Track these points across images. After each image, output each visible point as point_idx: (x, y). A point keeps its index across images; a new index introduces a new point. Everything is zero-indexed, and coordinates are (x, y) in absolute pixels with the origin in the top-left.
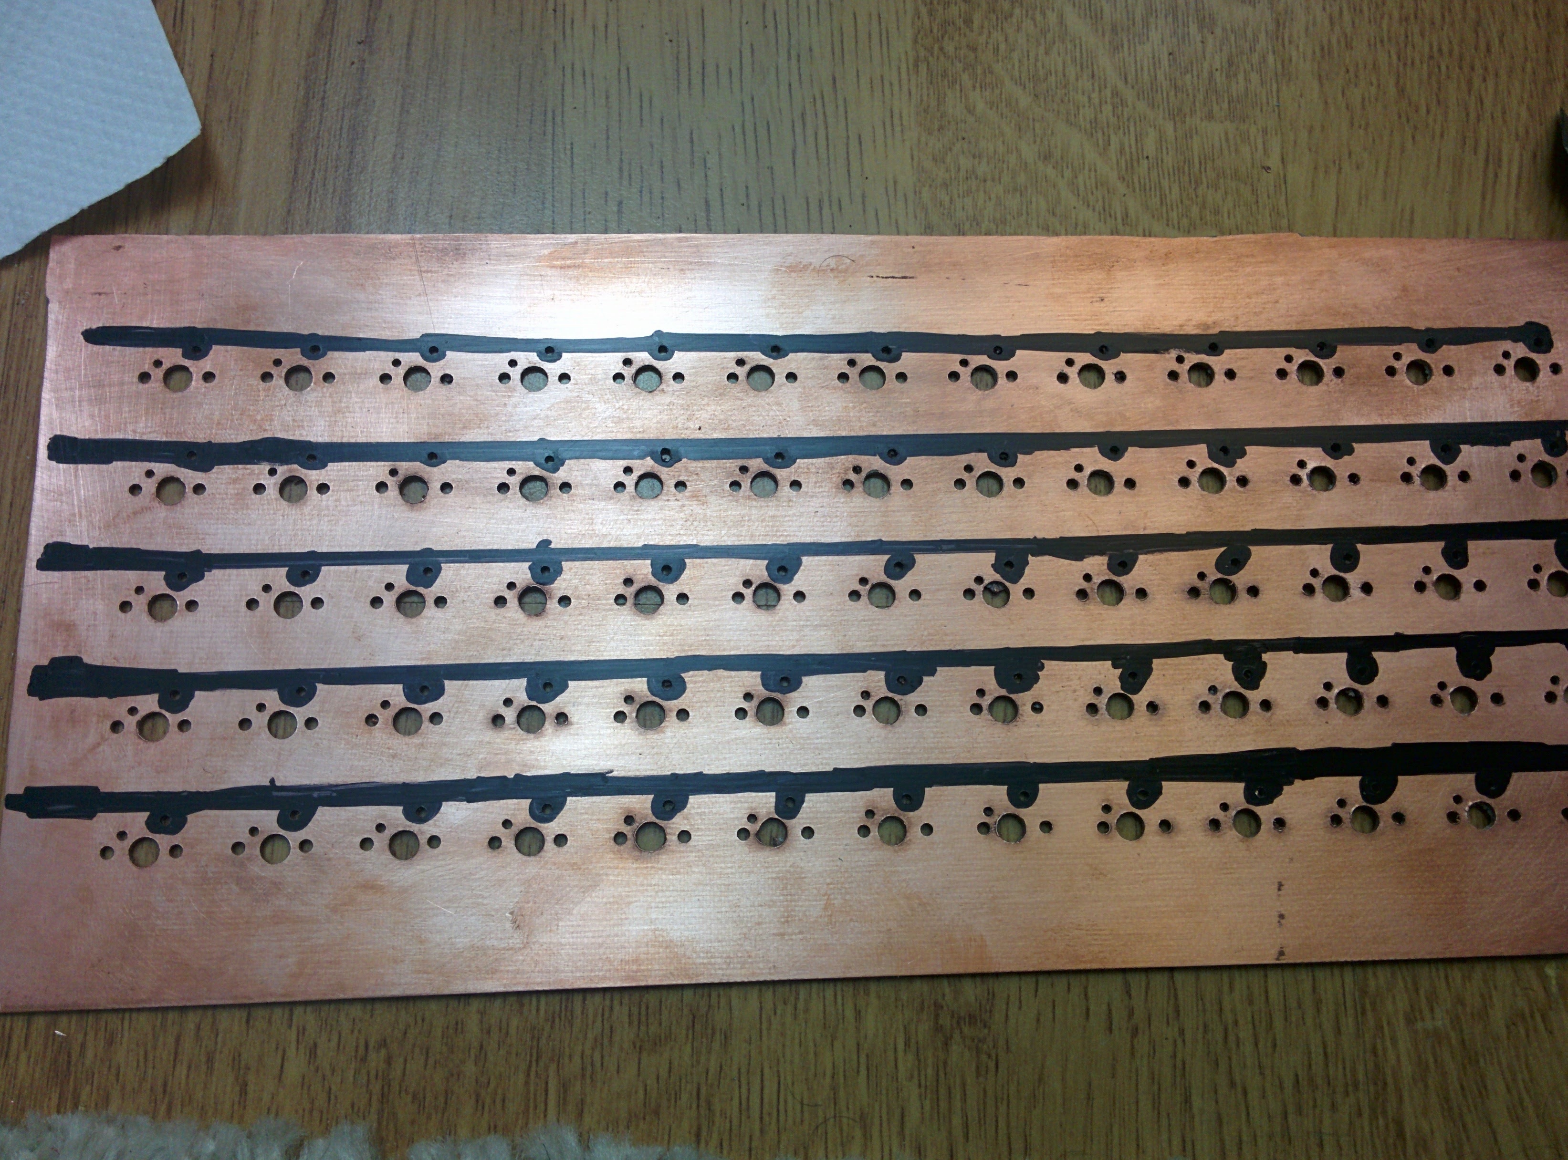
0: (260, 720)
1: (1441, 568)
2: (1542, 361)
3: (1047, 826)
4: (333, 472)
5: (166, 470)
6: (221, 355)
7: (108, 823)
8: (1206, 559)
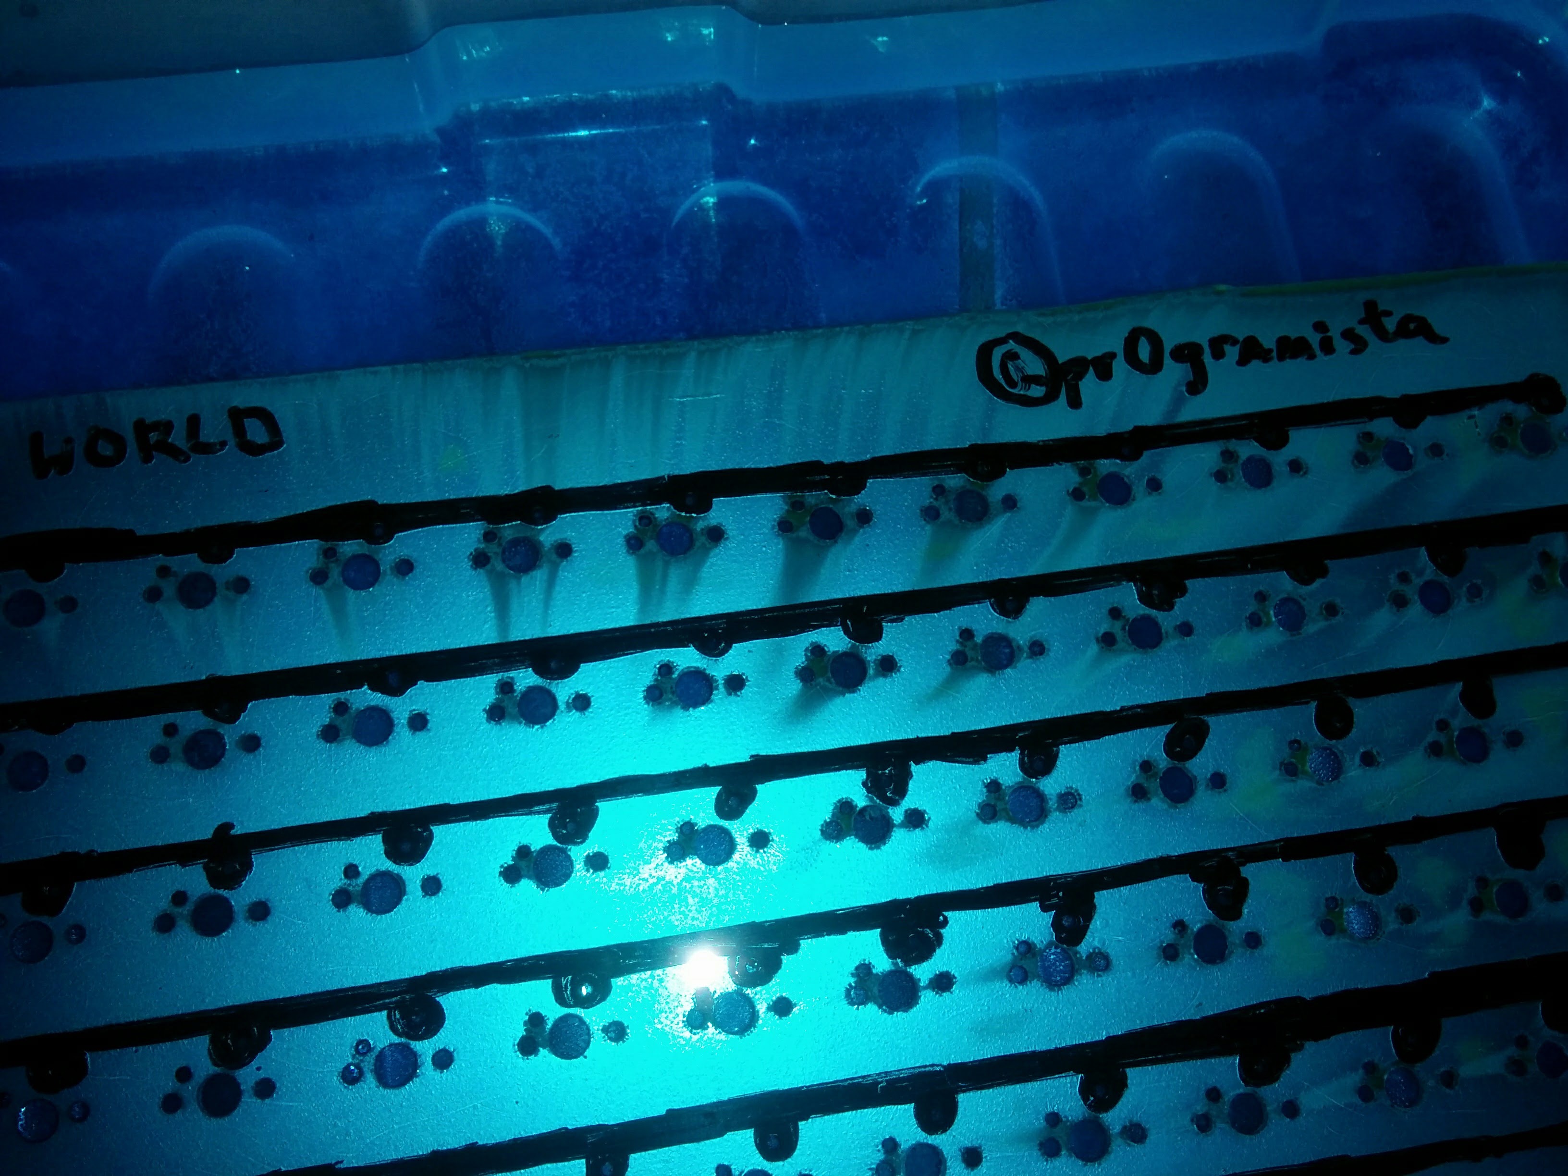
1: (1461, 720)
2: (1553, 425)
3: (972, 1157)
8: (1151, 742)
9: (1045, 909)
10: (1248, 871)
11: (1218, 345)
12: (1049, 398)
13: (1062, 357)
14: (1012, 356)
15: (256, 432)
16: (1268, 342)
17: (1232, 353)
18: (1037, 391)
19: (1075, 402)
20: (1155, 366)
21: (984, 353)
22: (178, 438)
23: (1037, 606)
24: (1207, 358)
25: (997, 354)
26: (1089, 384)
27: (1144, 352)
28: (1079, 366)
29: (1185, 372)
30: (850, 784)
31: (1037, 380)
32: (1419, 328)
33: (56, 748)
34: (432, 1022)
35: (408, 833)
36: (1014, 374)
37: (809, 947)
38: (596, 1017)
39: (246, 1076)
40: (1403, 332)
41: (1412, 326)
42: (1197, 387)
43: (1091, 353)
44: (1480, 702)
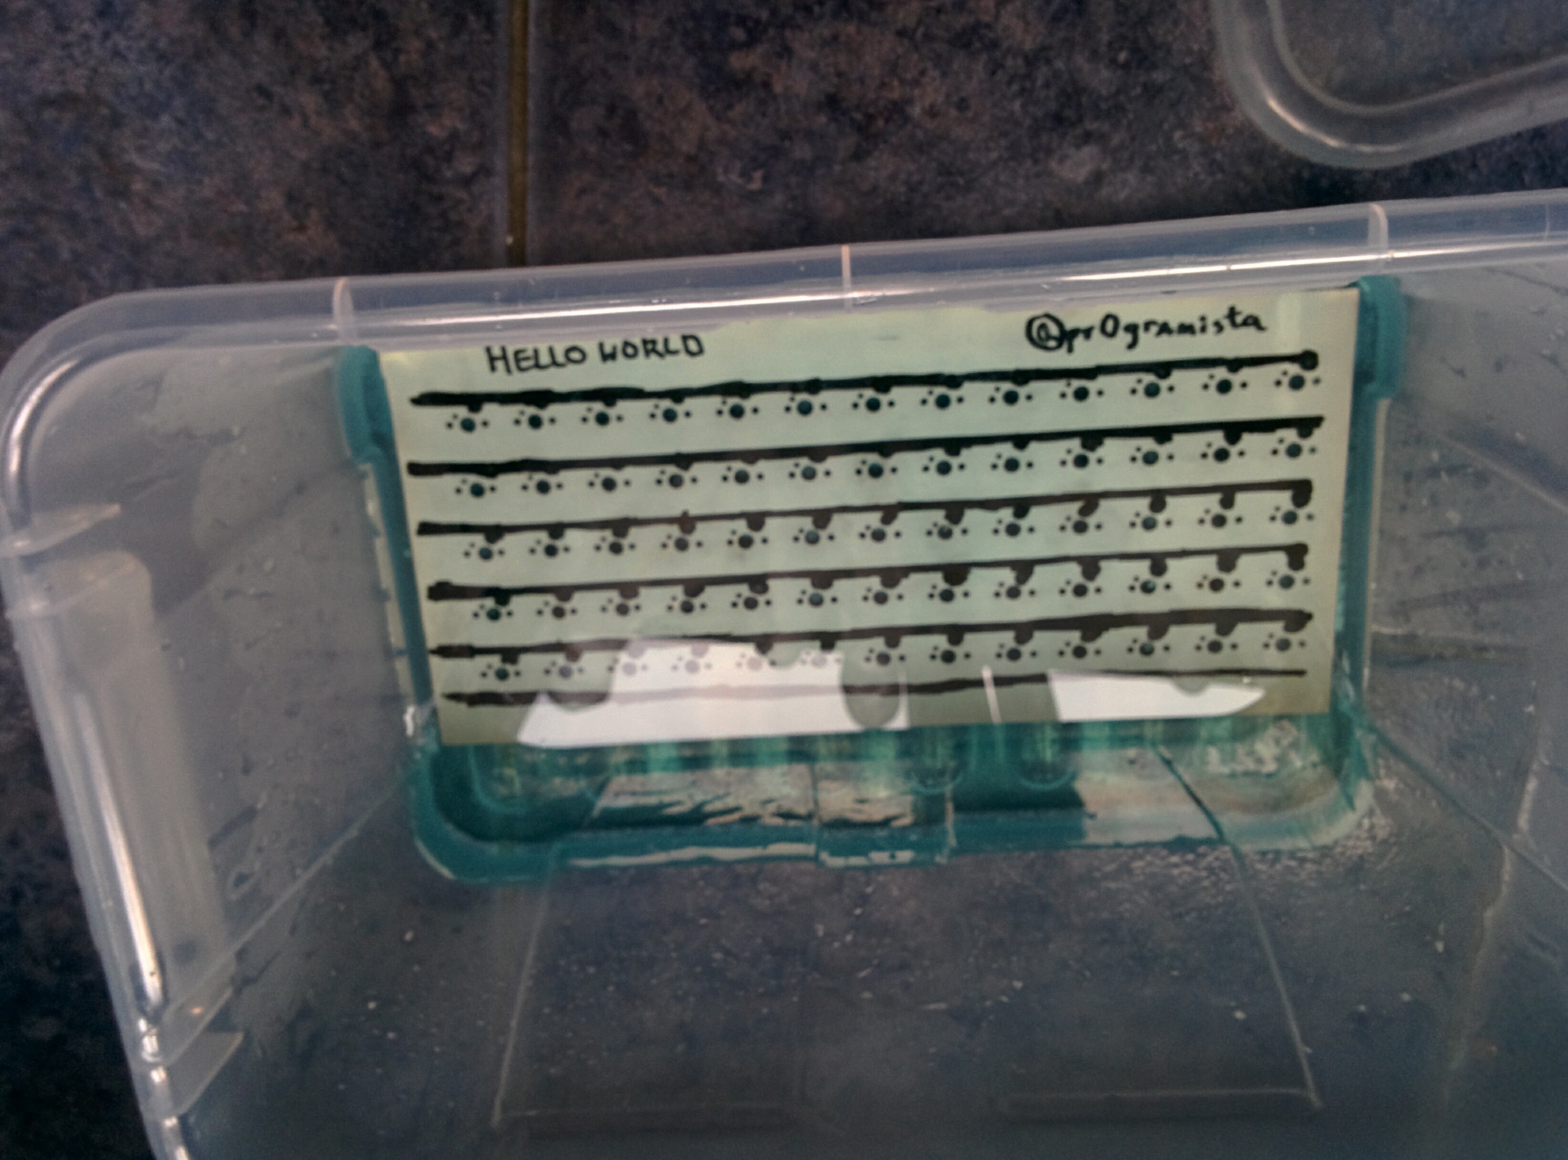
0: (548, 611)
1: (1217, 509)
2: (1309, 376)
3: (967, 656)
4: (565, 476)
5: (473, 479)
6: (490, 410)
7: (481, 662)
8: (1073, 508)
9: (1013, 571)
10: (1102, 564)
11: (1147, 325)
12: (1059, 346)
13: (1069, 325)
14: (1043, 326)
15: (693, 346)
16: (1174, 325)
17: (1154, 329)
18: (1052, 343)
19: (1070, 350)
20: (1113, 335)
21: (1030, 323)
22: (660, 347)
23: (1034, 446)
24: (1141, 333)
25: (1037, 323)
26: (1079, 342)
27: (1110, 326)
28: (1075, 333)
29: (1128, 338)
30: (939, 516)
31: (1055, 338)
32: (1254, 322)
33: (619, 476)
34: (764, 589)
35: (756, 520)
36: (1043, 334)
37: (914, 577)
38: (827, 594)
39: (697, 602)
40: (1245, 323)
41: (1250, 321)
42: (1132, 345)
43: (1083, 324)
44: (1227, 502)
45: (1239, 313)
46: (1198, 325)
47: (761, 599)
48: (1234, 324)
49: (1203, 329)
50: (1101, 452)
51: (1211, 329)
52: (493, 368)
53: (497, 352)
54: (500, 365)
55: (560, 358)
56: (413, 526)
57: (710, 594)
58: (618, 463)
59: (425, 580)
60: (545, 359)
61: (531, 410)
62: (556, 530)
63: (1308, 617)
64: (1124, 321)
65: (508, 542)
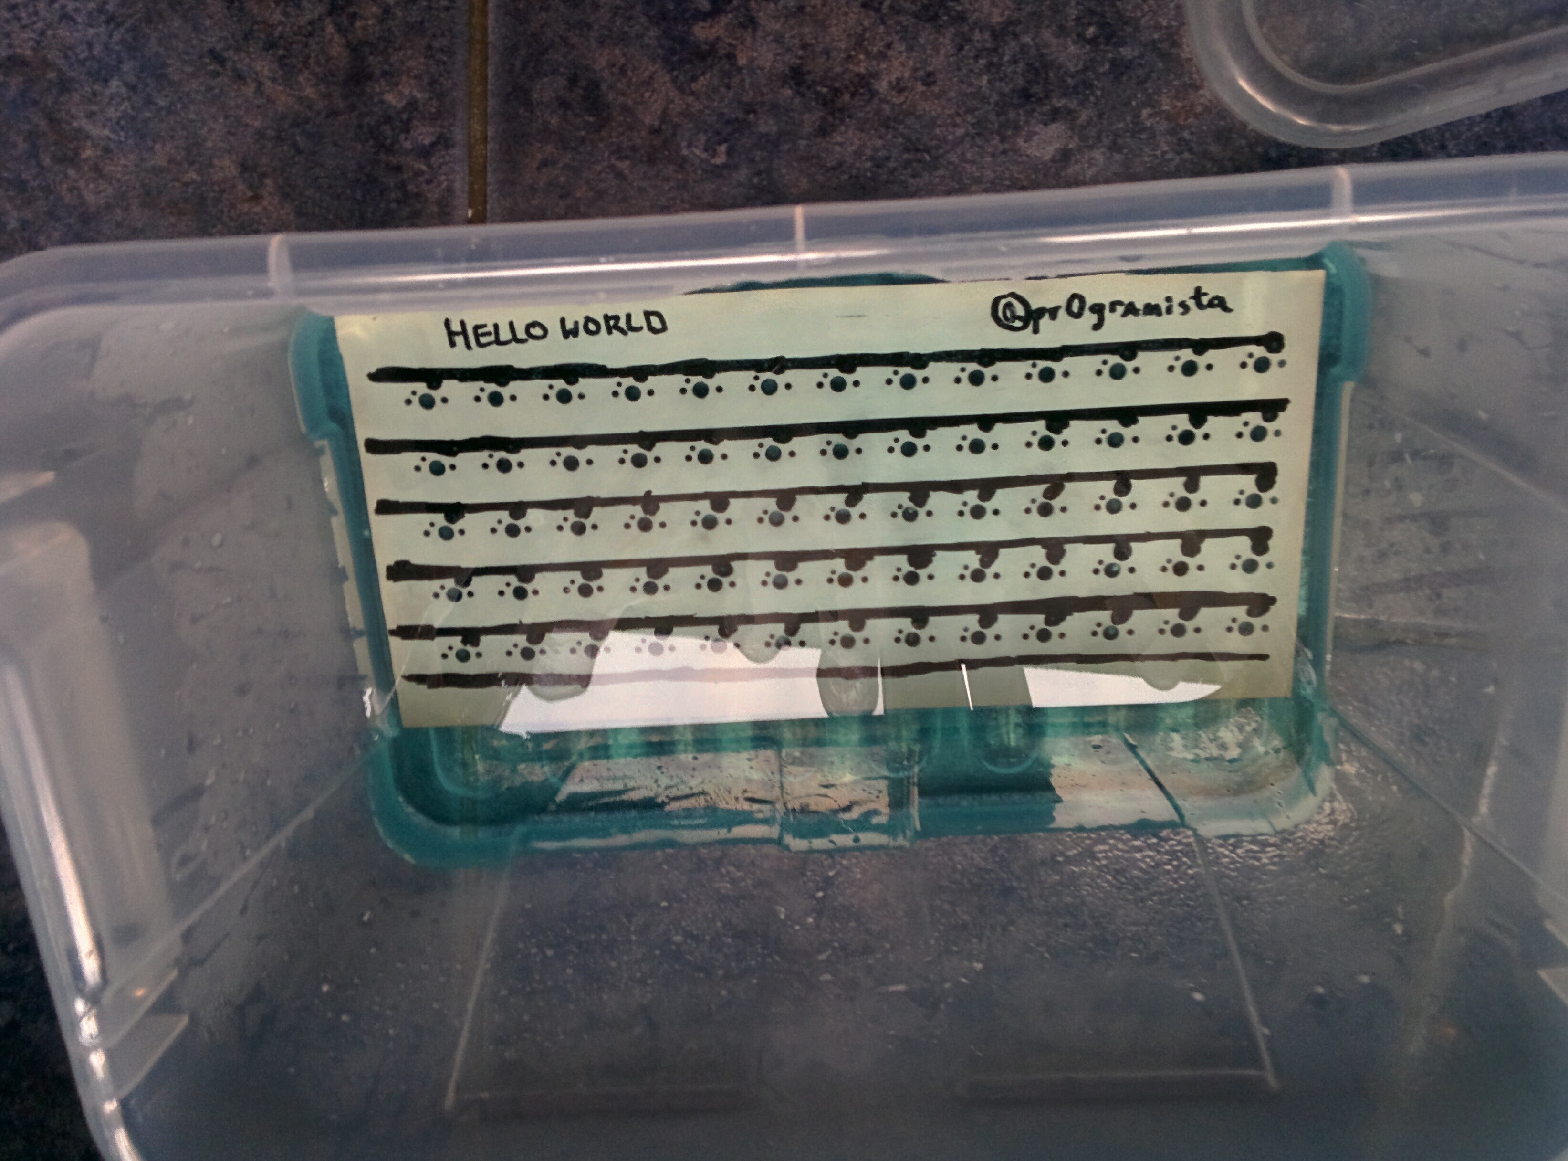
0: (509, 592)
1: (1181, 492)
2: (1274, 358)
4: (525, 454)
5: (432, 456)
6: (449, 387)
7: (441, 643)
8: (1038, 491)
9: (977, 553)
10: (1067, 547)
11: (1114, 305)
12: (1024, 327)
13: (1034, 306)
14: (1009, 305)
15: (656, 323)
16: (1140, 305)
17: (1120, 309)
18: (1018, 324)
19: (1036, 331)
20: (1078, 315)
21: (996, 302)
22: (622, 324)
23: (999, 427)
24: (1107, 312)
25: (1003, 302)
26: (1045, 322)
27: (1076, 305)
28: (1041, 312)
29: (1094, 319)
30: (904, 498)
31: (1019, 318)
32: (1220, 303)
33: (581, 455)
34: (728, 571)
35: (720, 501)
36: (1008, 314)
37: (878, 559)
38: (791, 576)
39: (660, 583)
40: (1211, 305)
41: (1216, 302)
42: (1097, 327)
43: (1049, 305)
44: (1192, 486)
45: (1206, 294)
46: (1164, 306)
47: (725, 581)
48: (1200, 306)
49: (1169, 310)
50: (1066, 434)
51: (1177, 310)
52: (453, 344)
53: (456, 327)
54: (460, 340)
55: (521, 334)
56: (372, 506)
57: (674, 574)
58: (580, 442)
59: (384, 559)
60: (505, 335)
61: (492, 387)
62: (518, 509)
63: (1272, 600)
64: (1089, 302)
65: (468, 521)
